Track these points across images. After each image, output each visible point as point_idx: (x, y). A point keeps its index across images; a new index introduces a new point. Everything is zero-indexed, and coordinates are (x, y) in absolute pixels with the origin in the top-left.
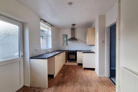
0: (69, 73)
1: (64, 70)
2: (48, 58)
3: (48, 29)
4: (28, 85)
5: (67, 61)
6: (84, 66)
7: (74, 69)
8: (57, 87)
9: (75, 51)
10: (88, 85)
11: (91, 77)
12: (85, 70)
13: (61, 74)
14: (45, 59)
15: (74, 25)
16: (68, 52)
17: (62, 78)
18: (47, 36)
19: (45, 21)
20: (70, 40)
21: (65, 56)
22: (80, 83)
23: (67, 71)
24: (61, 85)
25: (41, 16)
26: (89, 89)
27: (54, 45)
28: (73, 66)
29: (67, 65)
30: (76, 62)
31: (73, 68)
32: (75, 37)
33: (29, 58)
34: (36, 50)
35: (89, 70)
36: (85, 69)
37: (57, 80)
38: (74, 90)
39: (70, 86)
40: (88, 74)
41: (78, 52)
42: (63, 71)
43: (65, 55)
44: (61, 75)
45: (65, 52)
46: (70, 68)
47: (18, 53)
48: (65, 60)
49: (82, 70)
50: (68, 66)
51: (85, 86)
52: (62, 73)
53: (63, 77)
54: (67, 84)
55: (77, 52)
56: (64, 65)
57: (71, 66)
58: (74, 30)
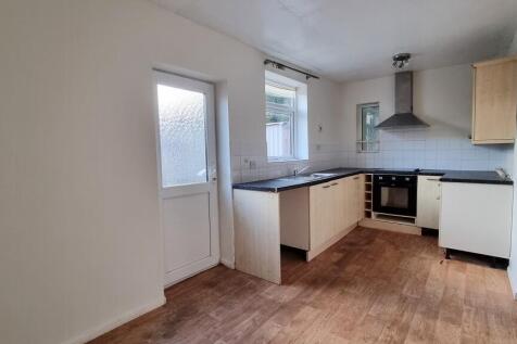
0: (370, 256)
1: (351, 244)
2: (279, 190)
3: (296, 89)
4: (229, 262)
5: (373, 213)
6: (445, 241)
7: (397, 248)
8: (309, 291)
9: (410, 173)
10: (437, 313)
11: (468, 293)
12: (447, 258)
13: (335, 254)
14: (272, 190)
15: (403, 58)
16: (376, 177)
17: (335, 267)
18: (294, 115)
19: (280, 66)
20: (389, 124)
21: (362, 191)
22: (403, 299)
23: (366, 247)
24: (325, 287)
25: (265, 50)
26: (438, 331)
27: (318, 147)
28: (397, 235)
29: (368, 229)
30: (413, 221)
31: (393, 243)
32: (415, 113)
33: (230, 187)
34: (252, 165)
35: (471, 262)
36: (453, 254)
37: (314, 269)
38: (368, 315)
39: (356, 297)
40: (462, 276)
41: (421, 180)
42: (348, 248)
43: (363, 187)
44: (336, 257)
45: (362, 177)
46: (377, 240)
47: (205, 170)
48: (362, 208)
49: (431, 257)
50: (375, 232)
51: (423, 313)
52: (340, 251)
53: (340, 263)
54: (346, 290)
55: (420, 178)
56: (358, 228)
57: (387, 233)
58: (411, 79)
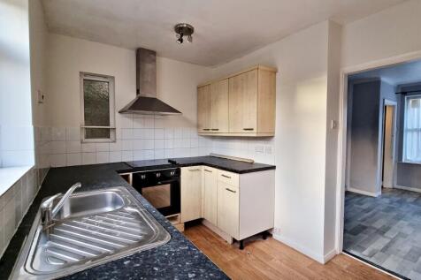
58: (154, 61)
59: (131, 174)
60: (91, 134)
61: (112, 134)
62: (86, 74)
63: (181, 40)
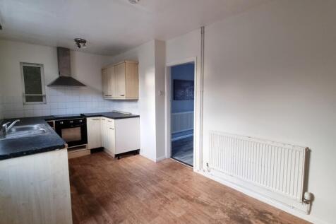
14: (62, 147)
15: (81, 42)
16: (57, 123)
22: (139, 185)
30: (85, 147)
35: (126, 157)
38: (143, 201)
39: (125, 199)
51: (152, 184)
54: (114, 200)
58: (69, 54)
59: (54, 121)
60: (29, 99)
61: (44, 99)
62: (24, 63)
63: (79, 47)
